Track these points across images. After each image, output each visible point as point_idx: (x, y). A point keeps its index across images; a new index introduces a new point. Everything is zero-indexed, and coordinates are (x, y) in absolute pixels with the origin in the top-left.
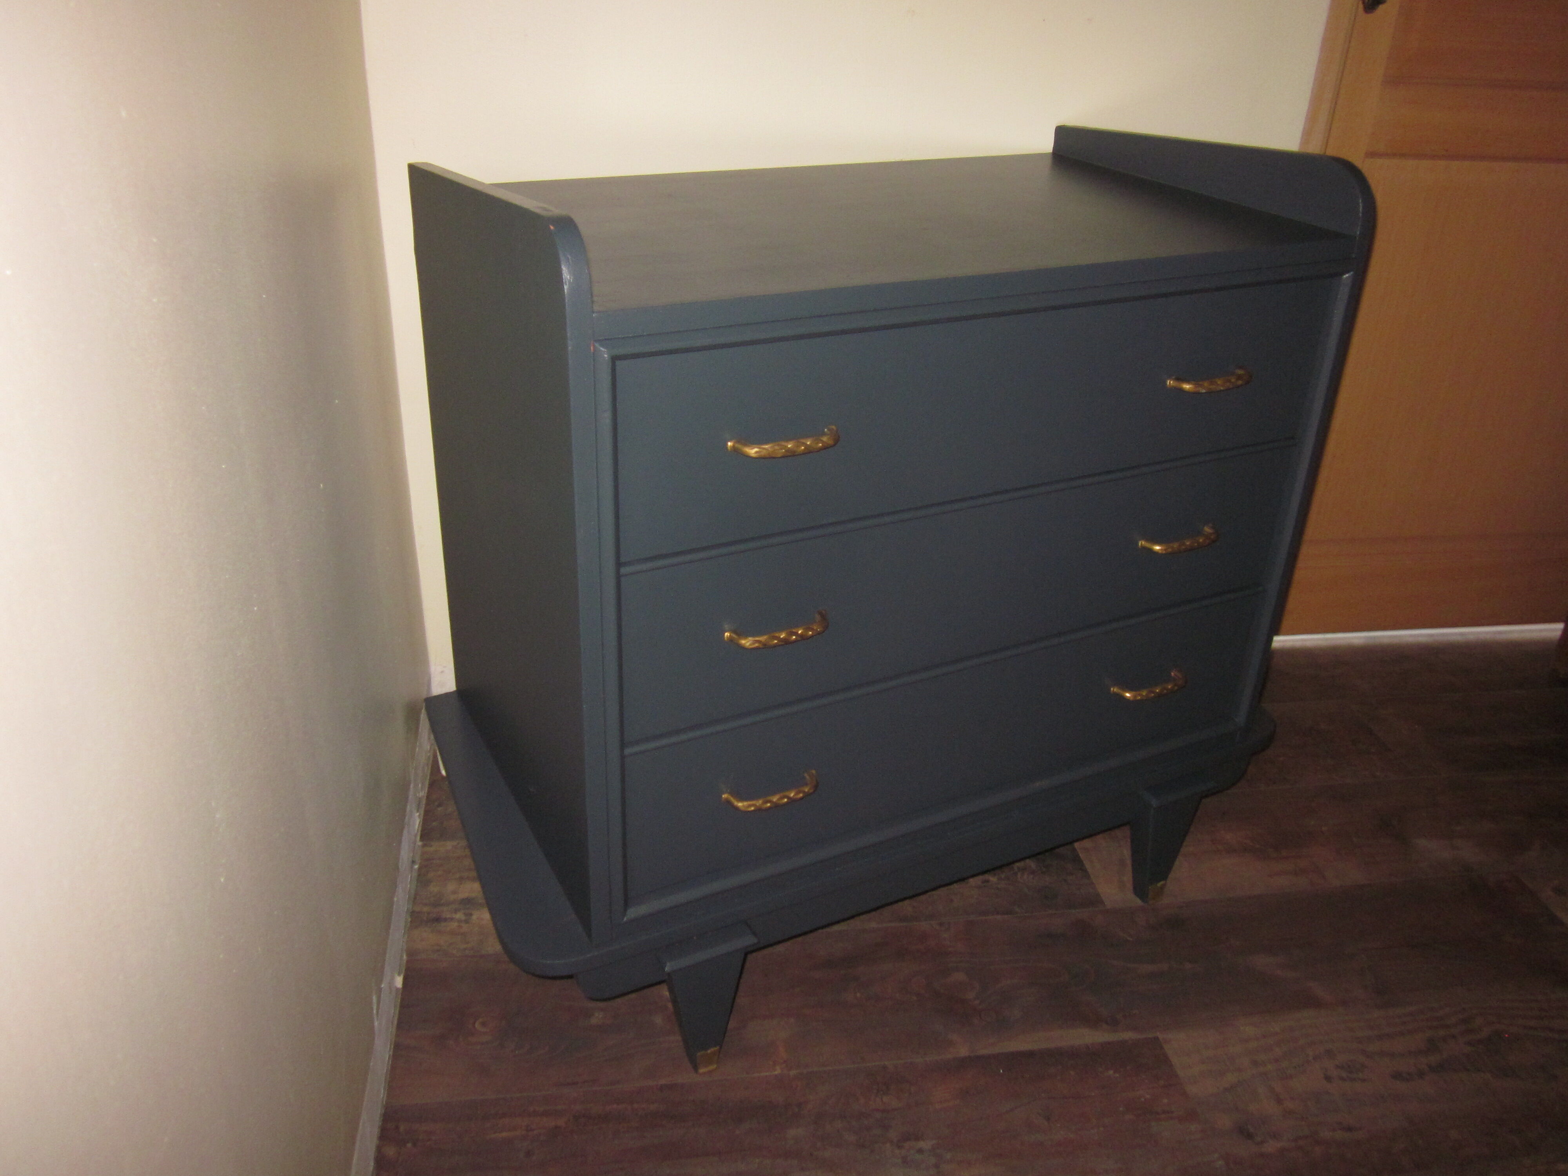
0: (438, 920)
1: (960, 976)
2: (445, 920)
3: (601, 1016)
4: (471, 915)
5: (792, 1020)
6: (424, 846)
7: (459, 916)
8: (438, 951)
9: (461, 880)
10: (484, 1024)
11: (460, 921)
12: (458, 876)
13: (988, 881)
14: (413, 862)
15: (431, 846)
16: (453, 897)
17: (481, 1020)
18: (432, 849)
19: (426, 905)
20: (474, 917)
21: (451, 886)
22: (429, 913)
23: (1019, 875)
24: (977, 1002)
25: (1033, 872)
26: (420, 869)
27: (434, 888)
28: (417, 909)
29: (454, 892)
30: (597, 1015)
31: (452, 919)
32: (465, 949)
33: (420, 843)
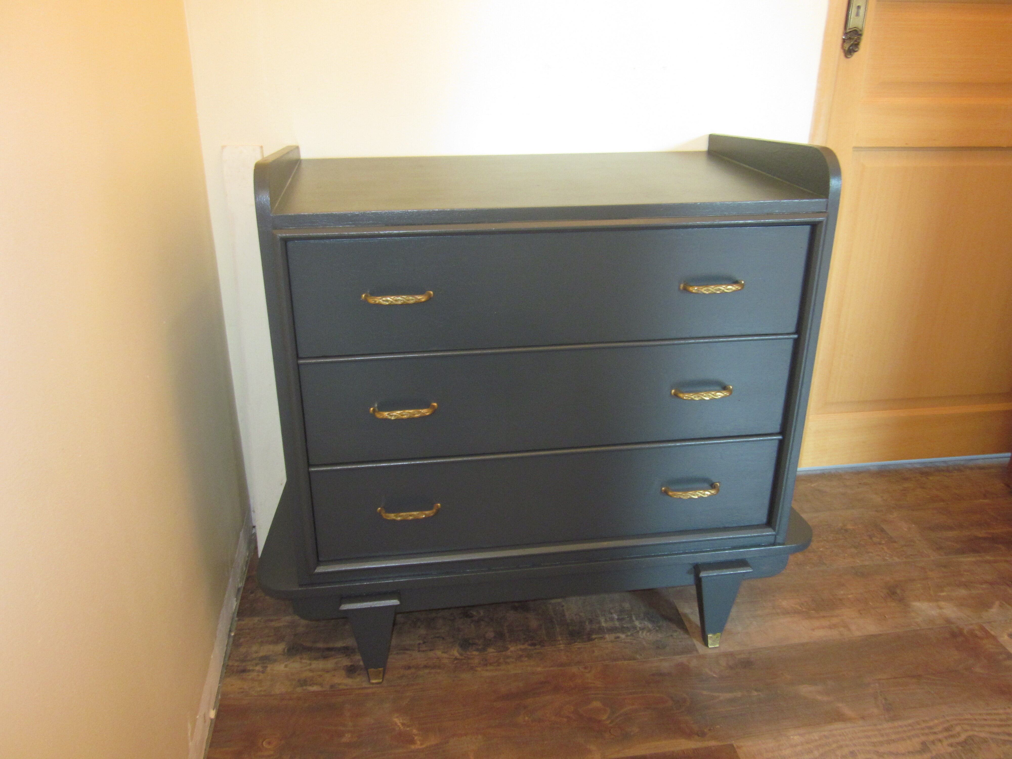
0: (244, 671)
1: (596, 704)
2: (249, 671)
3: (349, 736)
4: (267, 667)
5: (480, 737)
6: (239, 620)
7: (258, 668)
8: (242, 692)
9: (262, 643)
10: (269, 743)
11: (259, 671)
12: (260, 640)
13: (618, 637)
14: (230, 631)
15: (243, 620)
16: (254, 656)
17: (267, 740)
18: (243, 623)
19: (237, 661)
20: (269, 669)
21: (254, 648)
22: (238, 666)
23: (640, 632)
24: (608, 722)
25: (649, 631)
26: (235, 636)
27: (243, 650)
28: (230, 664)
29: (257, 652)
30: (346, 735)
31: (253, 670)
32: (261, 691)
33: (236, 619)
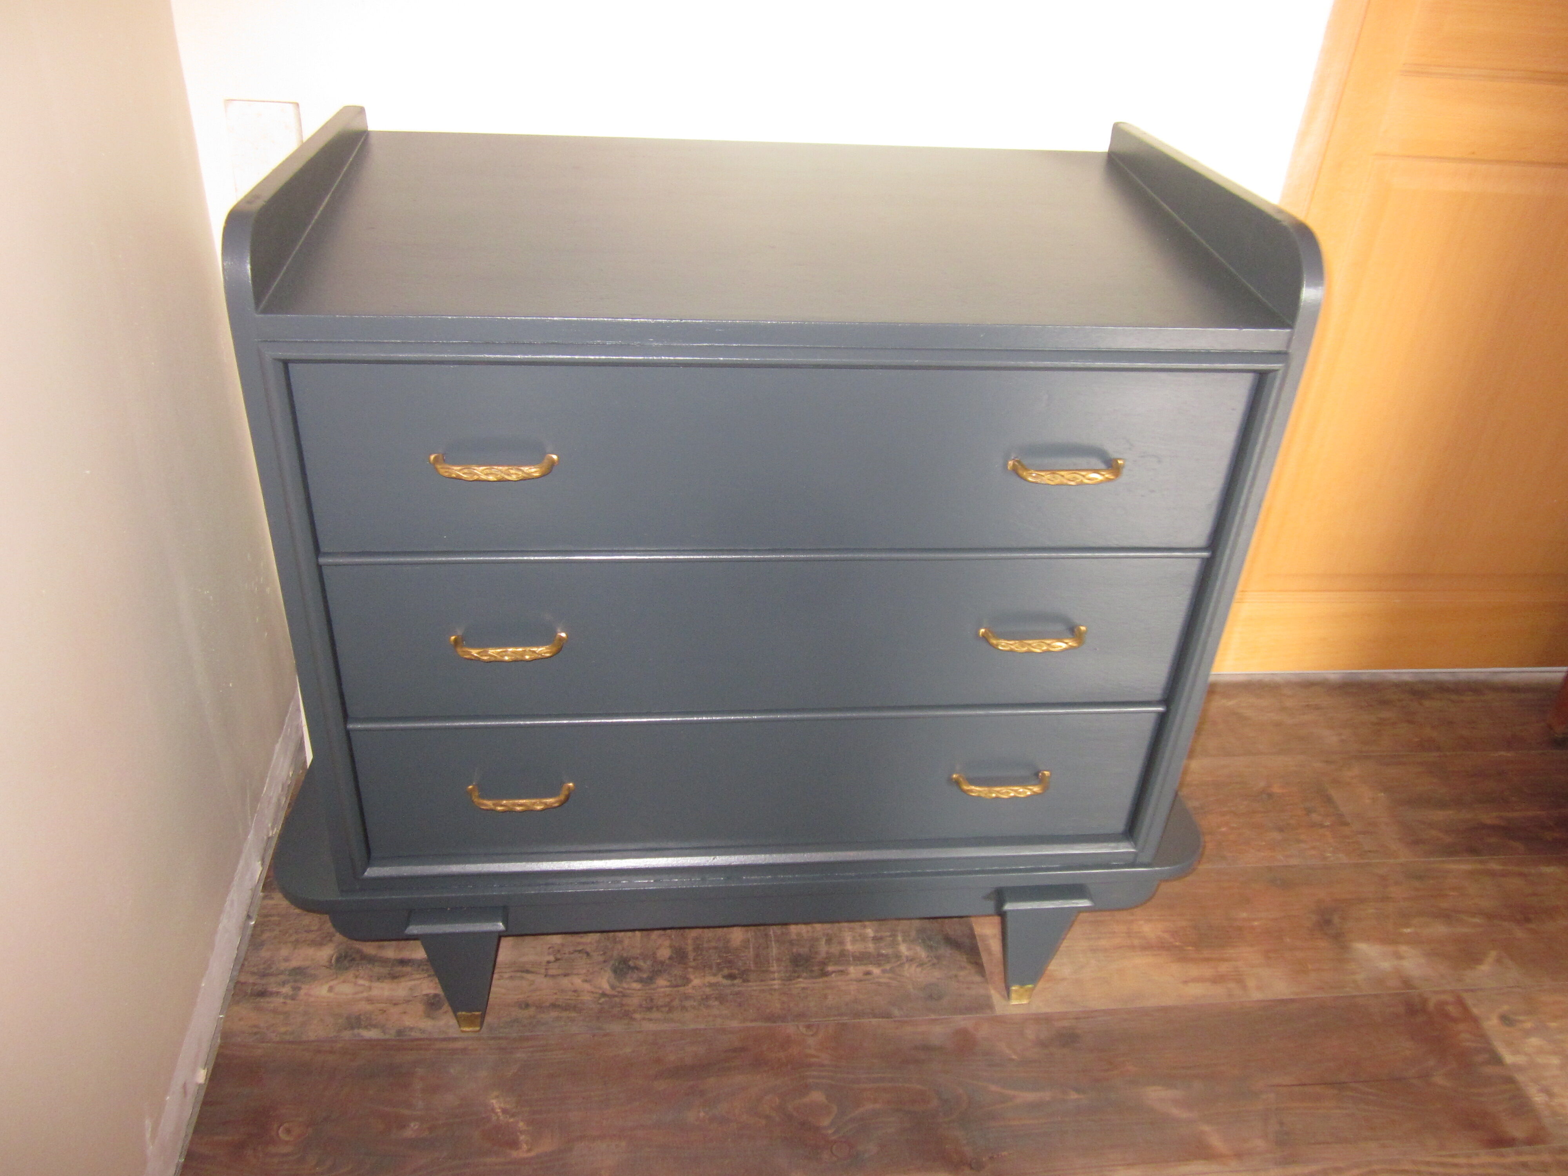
0: (262, 994)
1: (817, 1097)
2: (271, 994)
3: (417, 1127)
4: (299, 989)
5: (623, 1144)
6: (264, 898)
7: (286, 990)
8: (256, 1034)
9: (296, 943)
10: (288, 1131)
11: (286, 997)
12: (293, 938)
13: (868, 973)
14: (249, 917)
15: (272, 898)
16: (283, 966)
17: (286, 1125)
18: (271, 902)
19: (253, 973)
20: (302, 992)
21: (284, 952)
22: (254, 984)
23: (907, 966)
24: (830, 1132)
25: (921, 965)
26: (255, 926)
27: (265, 954)
28: (243, 979)
29: (286, 960)
30: (412, 1125)
31: (278, 993)
32: (285, 1033)
33: (261, 894)
